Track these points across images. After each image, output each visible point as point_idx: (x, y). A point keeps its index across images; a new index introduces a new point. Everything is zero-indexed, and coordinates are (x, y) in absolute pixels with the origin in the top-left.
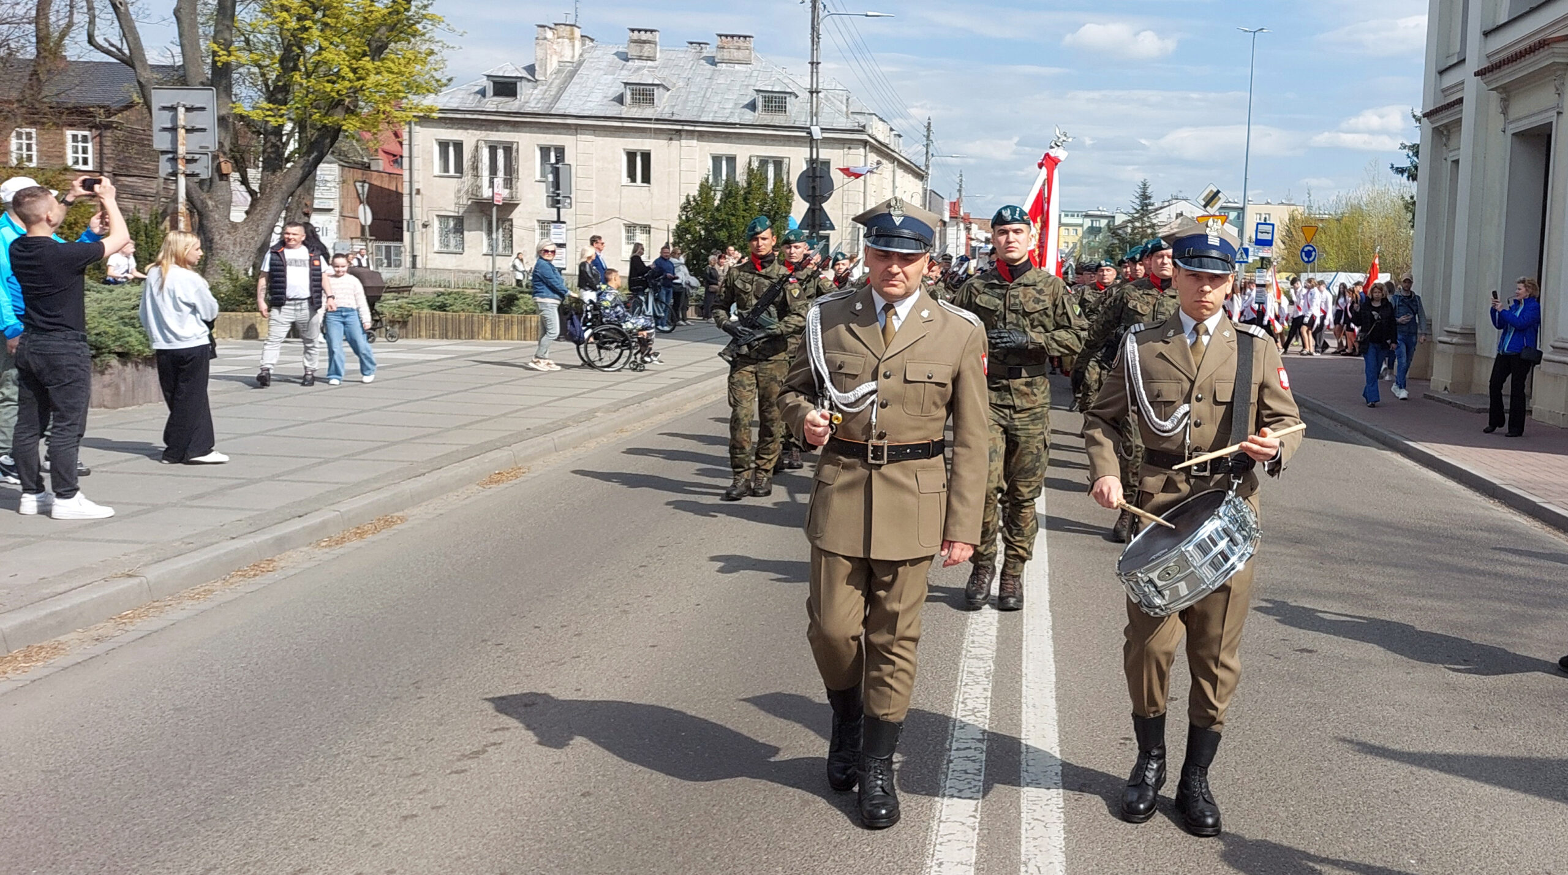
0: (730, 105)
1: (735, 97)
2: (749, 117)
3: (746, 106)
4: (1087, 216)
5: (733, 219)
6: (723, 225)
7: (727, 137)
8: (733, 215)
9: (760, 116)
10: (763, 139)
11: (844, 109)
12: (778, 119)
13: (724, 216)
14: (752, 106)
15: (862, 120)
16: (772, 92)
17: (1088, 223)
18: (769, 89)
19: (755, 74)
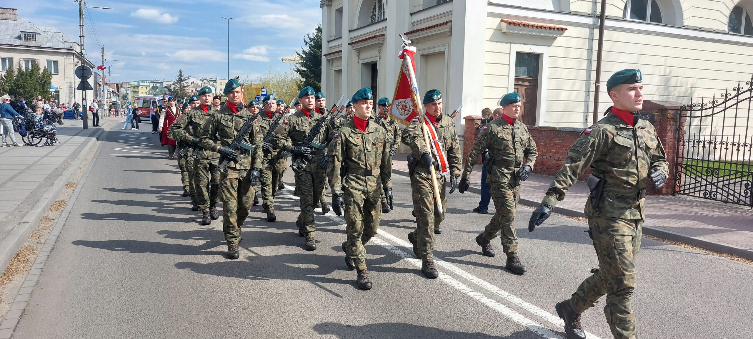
0: (8, 37)
1: (10, 34)
2: (18, 42)
3: (17, 38)
4: (151, 82)
5: (26, 85)
6: (21, 87)
7: (8, 50)
8: (26, 83)
9: (23, 42)
10: (26, 51)
11: (62, 40)
12: (32, 43)
13: (22, 83)
14: (19, 38)
15: (71, 45)
16: (29, 32)
17: (152, 85)
18: (28, 31)
19: (19, 25)
